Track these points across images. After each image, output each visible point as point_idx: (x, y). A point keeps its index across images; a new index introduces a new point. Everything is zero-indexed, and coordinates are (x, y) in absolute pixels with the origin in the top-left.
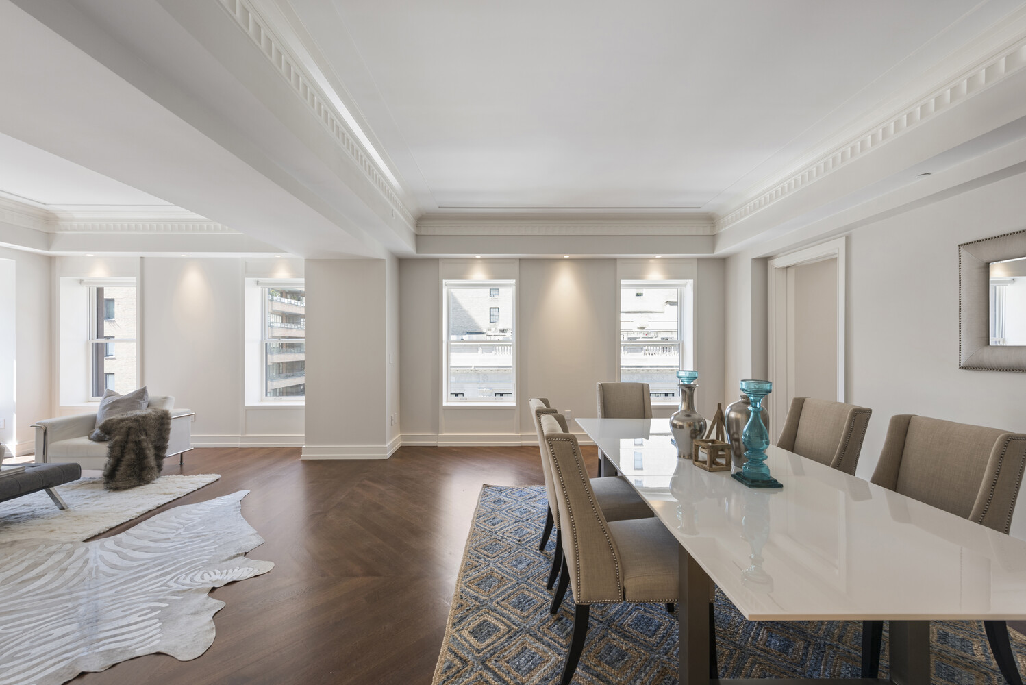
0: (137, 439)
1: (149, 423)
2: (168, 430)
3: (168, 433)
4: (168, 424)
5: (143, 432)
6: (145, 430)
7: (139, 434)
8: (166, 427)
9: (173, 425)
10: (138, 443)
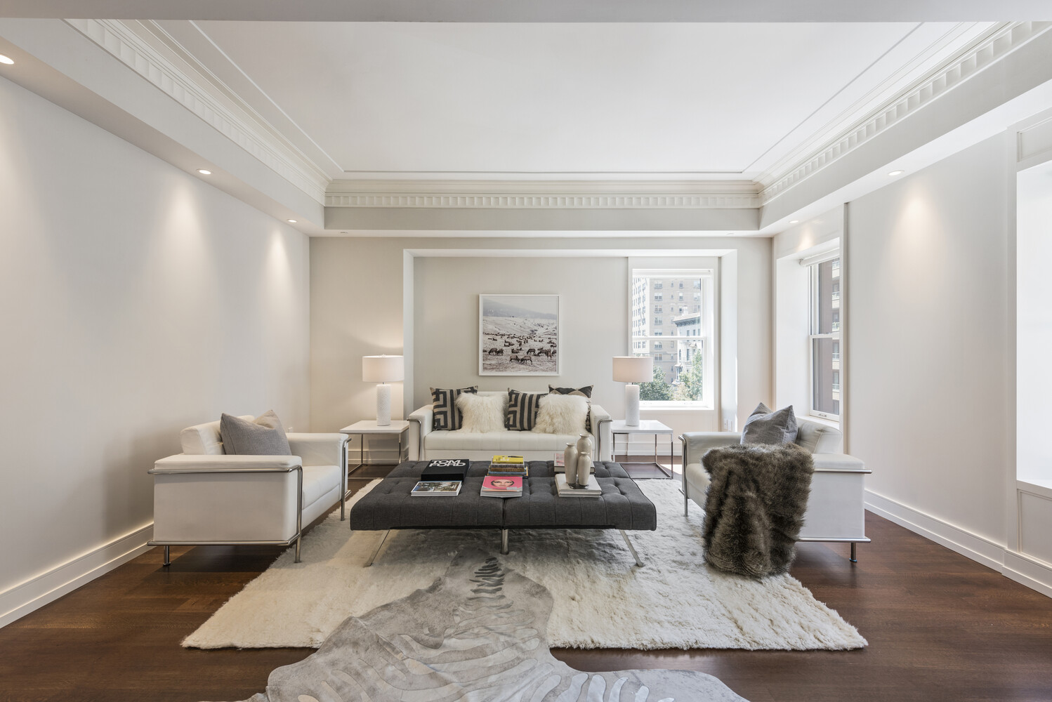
0: (740, 493)
1: (764, 471)
2: (804, 494)
3: (805, 499)
4: (807, 481)
5: (752, 485)
6: (755, 482)
7: (743, 486)
8: (799, 485)
9: (816, 485)
10: (741, 501)
